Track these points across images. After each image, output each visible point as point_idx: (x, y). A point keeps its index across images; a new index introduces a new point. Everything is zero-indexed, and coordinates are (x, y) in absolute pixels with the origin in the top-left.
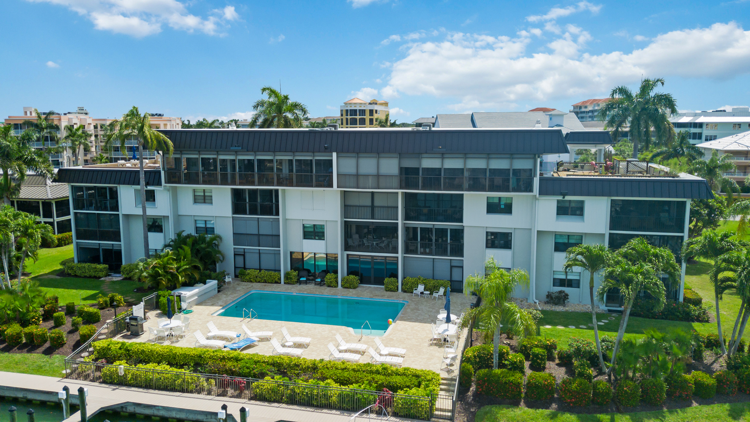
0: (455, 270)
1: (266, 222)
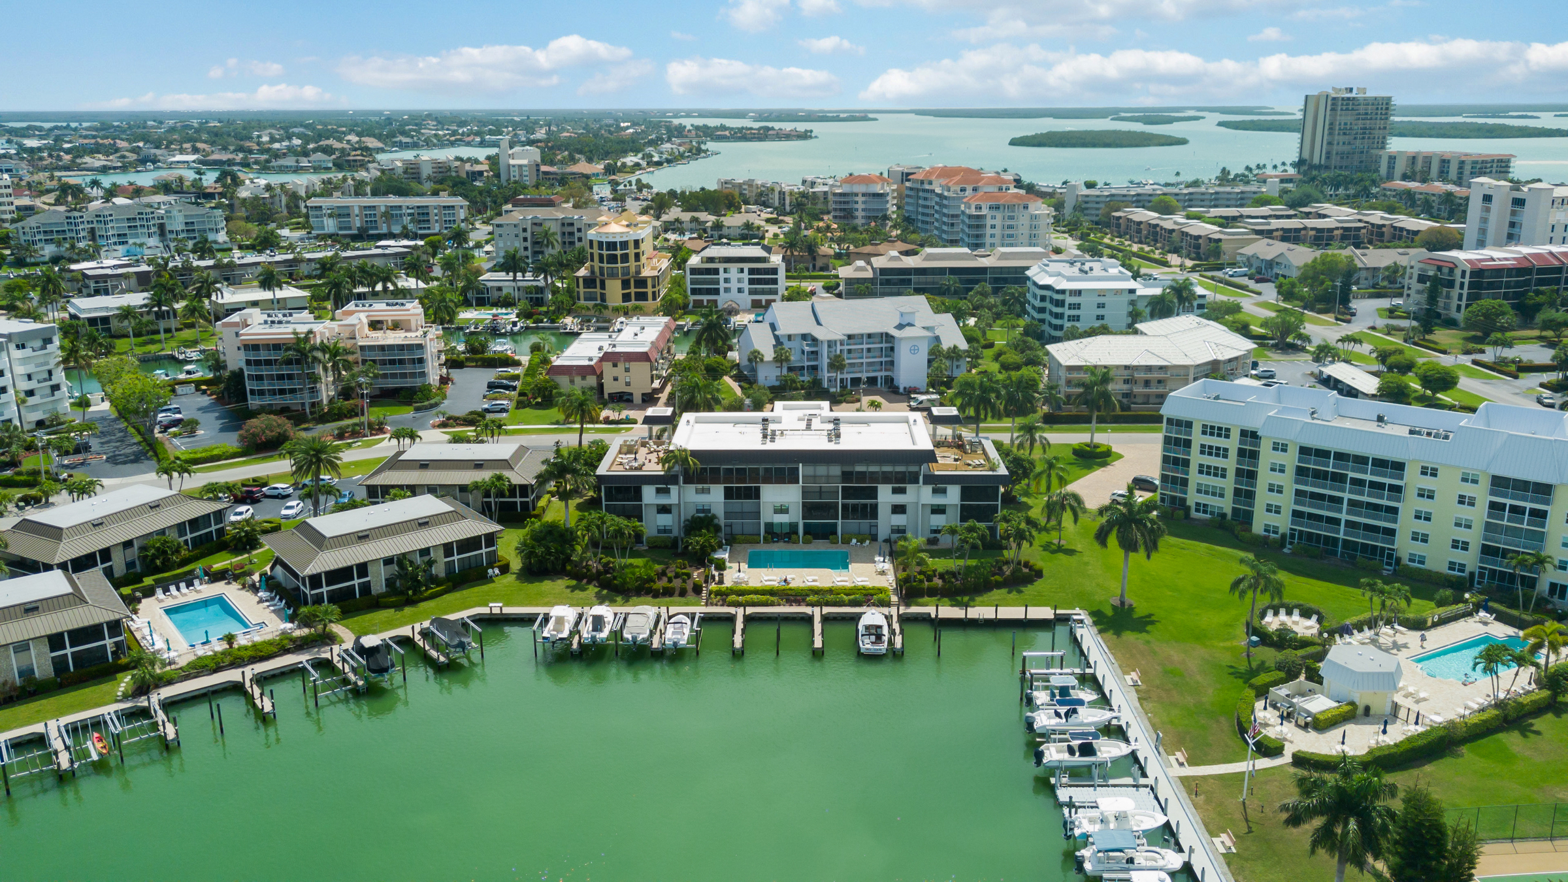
0: (872, 528)
1: (747, 504)
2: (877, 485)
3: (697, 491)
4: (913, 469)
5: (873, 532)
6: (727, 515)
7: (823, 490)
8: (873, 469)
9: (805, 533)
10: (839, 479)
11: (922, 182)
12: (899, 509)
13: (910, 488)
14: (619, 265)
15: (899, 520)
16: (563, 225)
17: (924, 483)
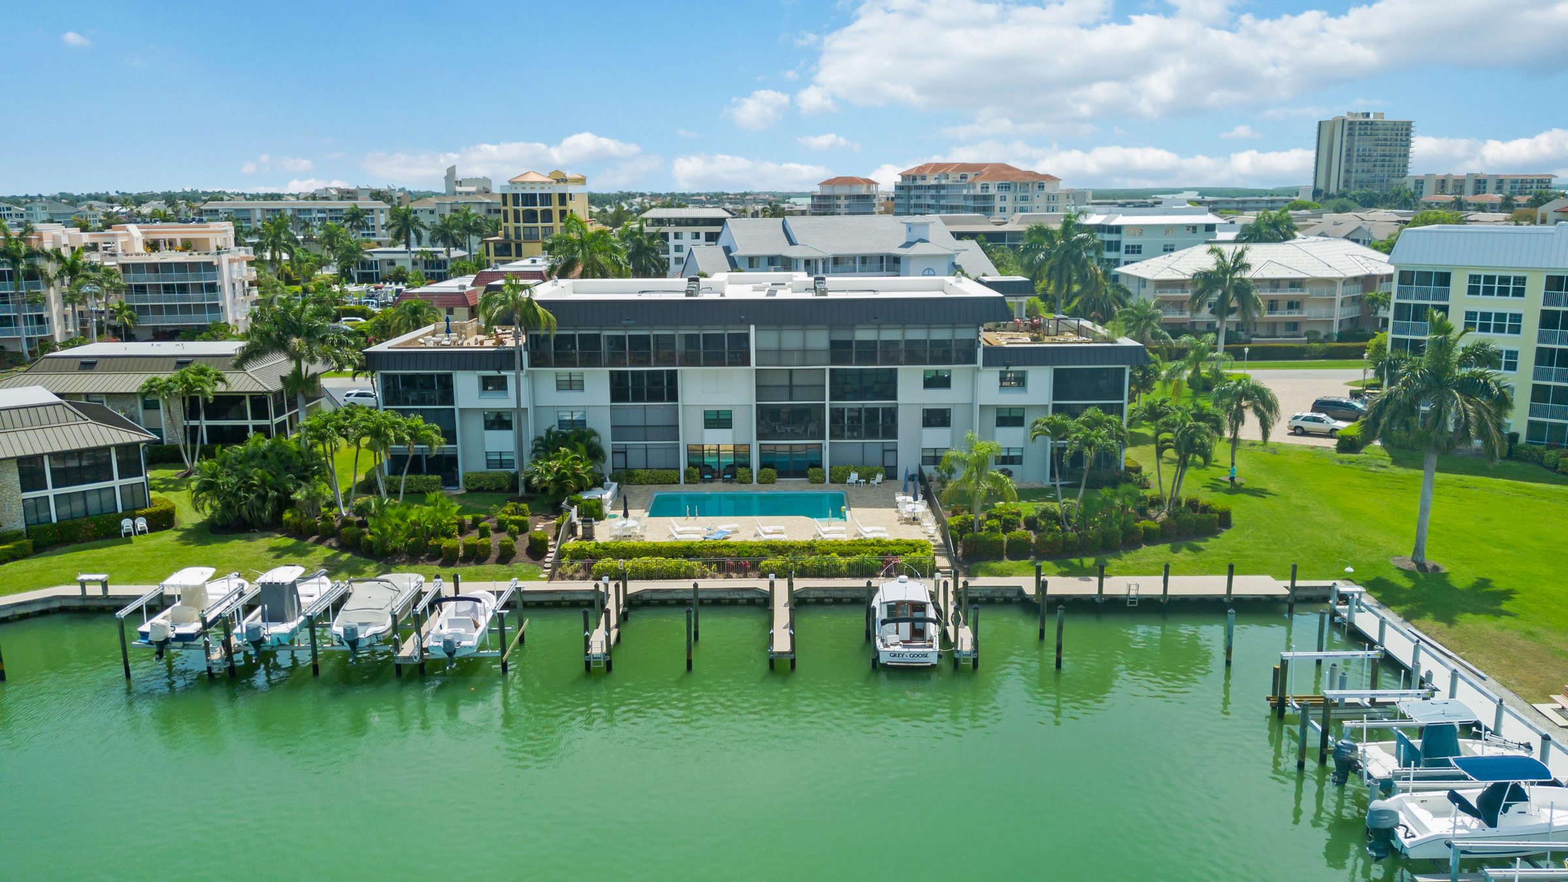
0: (887, 454)
1: (655, 409)
2: (896, 369)
3: (560, 386)
4: (964, 334)
5: (889, 462)
6: (618, 430)
7: (795, 382)
8: (891, 334)
9: (763, 465)
10: (826, 357)
11: (914, 179)
12: (936, 418)
13: (958, 372)
14: (540, 224)
15: (936, 438)
17: (986, 364)
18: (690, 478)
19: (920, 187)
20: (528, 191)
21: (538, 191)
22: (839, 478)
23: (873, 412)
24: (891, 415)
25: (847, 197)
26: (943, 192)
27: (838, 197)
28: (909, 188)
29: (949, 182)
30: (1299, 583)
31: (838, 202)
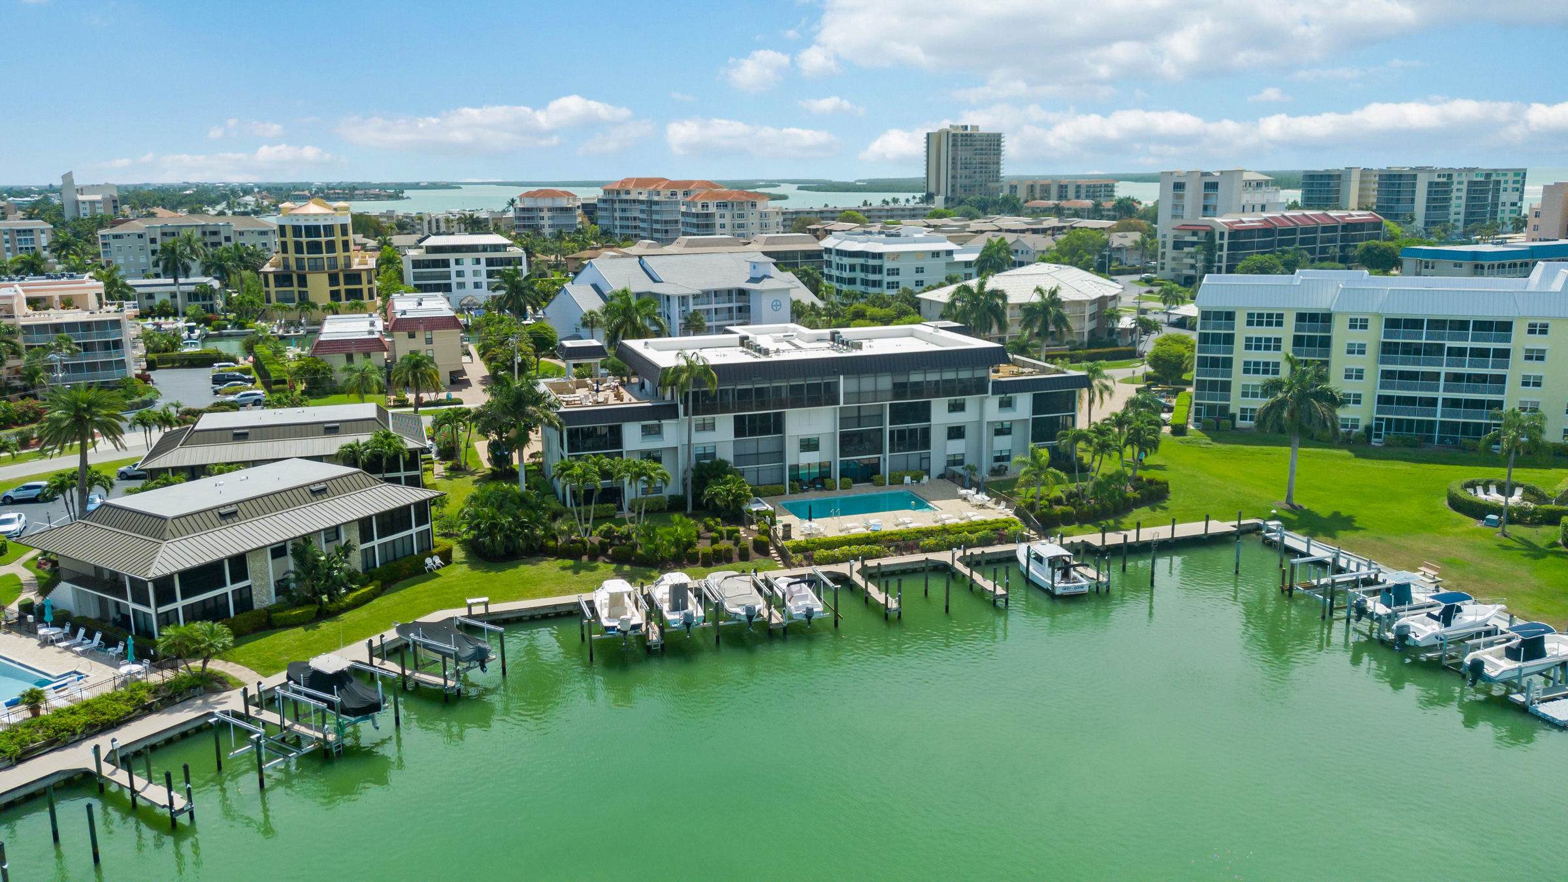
0: (923, 461)
1: (766, 441)
2: (929, 402)
3: (698, 428)
4: (979, 373)
5: (927, 465)
6: (738, 458)
7: (862, 414)
8: (934, 377)
9: (843, 475)
10: (889, 395)
11: (618, 193)
12: (956, 433)
13: (971, 401)
14: (325, 255)
15: (956, 447)
16: (204, 233)
17: (994, 393)
18: (793, 490)
19: (626, 201)
20: (312, 223)
21: (321, 223)
22: (897, 480)
23: (913, 432)
24: (926, 432)
25: (550, 210)
26: (654, 208)
27: (541, 210)
28: (613, 201)
29: (661, 198)
30: (1242, 522)
31: (541, 214)
